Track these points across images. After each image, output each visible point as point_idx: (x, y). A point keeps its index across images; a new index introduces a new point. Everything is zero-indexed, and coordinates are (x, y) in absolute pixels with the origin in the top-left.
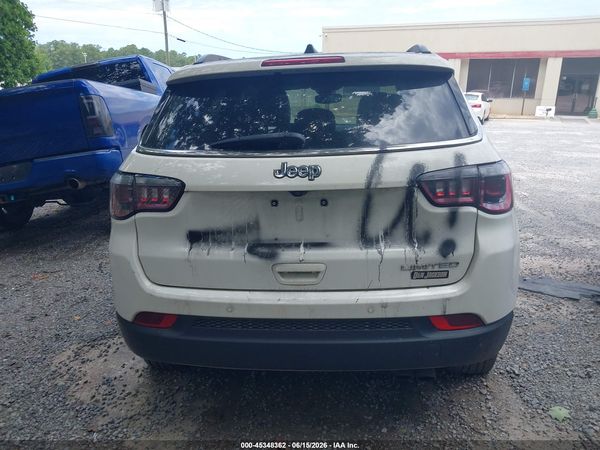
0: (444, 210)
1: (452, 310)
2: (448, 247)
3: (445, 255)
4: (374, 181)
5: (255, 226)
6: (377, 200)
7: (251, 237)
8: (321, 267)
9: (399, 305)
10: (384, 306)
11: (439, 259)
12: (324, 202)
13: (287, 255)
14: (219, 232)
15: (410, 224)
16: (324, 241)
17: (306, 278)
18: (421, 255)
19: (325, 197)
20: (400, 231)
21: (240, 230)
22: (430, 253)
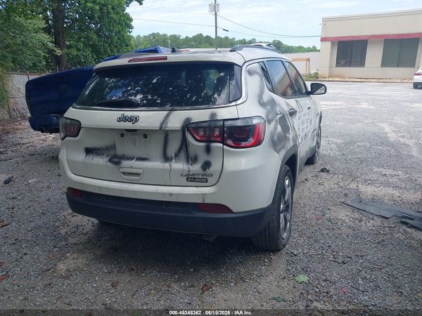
0: (203, 144)
1: (208, 201)
2: (207, 165)
3: (204, 170)
4: (164, 126)
5: (114, 147)
6: (171, 136)
7: (112, 153)
8: (140, 171)
9: (178, 195)
10: (171, 195)
11: (201, 171)
12: (145, 136)
13: (125, 163)
14: (98, 149)
15: (187, 151)
16: (145, 157)
17: (134, 176)
18: (191, 168)
19: (146, 133)
20: (183, 155)
21: (107, 149)
22: (196, 168)
